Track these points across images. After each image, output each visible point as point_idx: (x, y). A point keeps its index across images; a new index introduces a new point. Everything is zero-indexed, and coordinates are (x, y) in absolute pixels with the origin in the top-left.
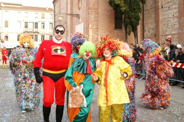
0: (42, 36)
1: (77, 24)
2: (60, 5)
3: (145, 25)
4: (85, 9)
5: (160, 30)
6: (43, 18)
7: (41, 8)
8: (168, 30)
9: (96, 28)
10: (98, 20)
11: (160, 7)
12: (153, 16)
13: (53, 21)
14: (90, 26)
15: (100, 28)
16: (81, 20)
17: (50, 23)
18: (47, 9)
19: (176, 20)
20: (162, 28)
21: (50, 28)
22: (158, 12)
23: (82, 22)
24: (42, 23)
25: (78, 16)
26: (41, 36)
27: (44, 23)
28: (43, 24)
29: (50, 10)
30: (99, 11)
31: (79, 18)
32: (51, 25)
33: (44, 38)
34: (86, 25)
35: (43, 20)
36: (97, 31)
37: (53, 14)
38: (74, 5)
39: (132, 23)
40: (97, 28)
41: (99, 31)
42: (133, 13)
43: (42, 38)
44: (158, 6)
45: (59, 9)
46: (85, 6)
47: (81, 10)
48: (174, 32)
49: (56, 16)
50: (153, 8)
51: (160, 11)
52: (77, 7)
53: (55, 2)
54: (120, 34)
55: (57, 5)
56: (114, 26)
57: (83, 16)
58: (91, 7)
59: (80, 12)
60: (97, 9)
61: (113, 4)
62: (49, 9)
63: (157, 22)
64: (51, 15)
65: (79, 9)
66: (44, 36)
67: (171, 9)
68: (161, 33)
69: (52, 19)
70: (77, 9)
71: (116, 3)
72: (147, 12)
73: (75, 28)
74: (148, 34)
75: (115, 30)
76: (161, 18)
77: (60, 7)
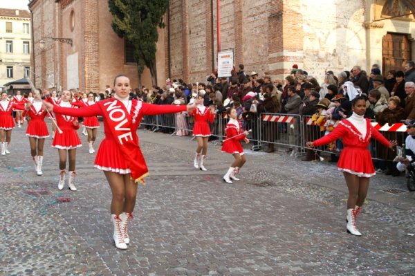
0: (8, 67)
1: (69, 54)
2: (42, 13)
3: (171, 57)
4: (80, 32)
5: (188, 64)
6: (9, 31)
7: (4, 9)
8: (197, 65)
9: (96, 63)
10: (98, 51)
11: (188, 32)
12: (180, 43)
13: (29, 36)
14: (87, 59)
15: (102, 61)
16: (74, 48)
17: (24, 42)
18: (17, 13)
19: (204, 52)
20: (190, 62)
21: (24, 52)
22: (185, 39)
23: (76, 52)
24: (7, 41)
25: (70, 41)
26: (6, 66)
27: (11, 42)
28: (9, 44)
29: (23, 14)
30: (100, 36)
31: (72, 44)
32: (26, 45)
33: (11, 71)
34: (81, 58)
35: (9, 35)
36: (98, 66)
37: (29, 22)
38: (64, 22)
39: (144, 56)
40: (98, 62)
41: (101, 66)
42: (145, 43)
43: (8, 70)
44: (185, 30)
45: (40, 20)
46: (80, 28)
47: (74, 32)
48: (202, 69)
49: (35, 33)
50: (180, 32)
51: (188, 37)
52: (68, 26)
53: (34, 6)
54: (132, 70)
55: (37, 12)
56: (123, 58)
57: (78, 43)
58: (87, 30)
59: (73, 36)
60: (98, 34)
61: (116, 29)
62: (20, 11)
63: (184, 52)
64: (25, 25)
65: (72, 30)
66: (12, 67)
67: (199, 37)
68: (189, 70)
69: (28, 32)
70: (69, 30)
71: (120, 28)
72: (173, 37)
73: (66, 60)
74: (175, 69)
75: (125, 64)
76: (189, 47)
77: (42, 16)
